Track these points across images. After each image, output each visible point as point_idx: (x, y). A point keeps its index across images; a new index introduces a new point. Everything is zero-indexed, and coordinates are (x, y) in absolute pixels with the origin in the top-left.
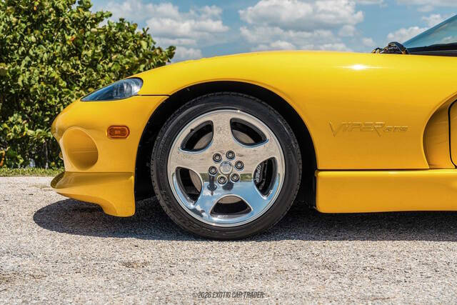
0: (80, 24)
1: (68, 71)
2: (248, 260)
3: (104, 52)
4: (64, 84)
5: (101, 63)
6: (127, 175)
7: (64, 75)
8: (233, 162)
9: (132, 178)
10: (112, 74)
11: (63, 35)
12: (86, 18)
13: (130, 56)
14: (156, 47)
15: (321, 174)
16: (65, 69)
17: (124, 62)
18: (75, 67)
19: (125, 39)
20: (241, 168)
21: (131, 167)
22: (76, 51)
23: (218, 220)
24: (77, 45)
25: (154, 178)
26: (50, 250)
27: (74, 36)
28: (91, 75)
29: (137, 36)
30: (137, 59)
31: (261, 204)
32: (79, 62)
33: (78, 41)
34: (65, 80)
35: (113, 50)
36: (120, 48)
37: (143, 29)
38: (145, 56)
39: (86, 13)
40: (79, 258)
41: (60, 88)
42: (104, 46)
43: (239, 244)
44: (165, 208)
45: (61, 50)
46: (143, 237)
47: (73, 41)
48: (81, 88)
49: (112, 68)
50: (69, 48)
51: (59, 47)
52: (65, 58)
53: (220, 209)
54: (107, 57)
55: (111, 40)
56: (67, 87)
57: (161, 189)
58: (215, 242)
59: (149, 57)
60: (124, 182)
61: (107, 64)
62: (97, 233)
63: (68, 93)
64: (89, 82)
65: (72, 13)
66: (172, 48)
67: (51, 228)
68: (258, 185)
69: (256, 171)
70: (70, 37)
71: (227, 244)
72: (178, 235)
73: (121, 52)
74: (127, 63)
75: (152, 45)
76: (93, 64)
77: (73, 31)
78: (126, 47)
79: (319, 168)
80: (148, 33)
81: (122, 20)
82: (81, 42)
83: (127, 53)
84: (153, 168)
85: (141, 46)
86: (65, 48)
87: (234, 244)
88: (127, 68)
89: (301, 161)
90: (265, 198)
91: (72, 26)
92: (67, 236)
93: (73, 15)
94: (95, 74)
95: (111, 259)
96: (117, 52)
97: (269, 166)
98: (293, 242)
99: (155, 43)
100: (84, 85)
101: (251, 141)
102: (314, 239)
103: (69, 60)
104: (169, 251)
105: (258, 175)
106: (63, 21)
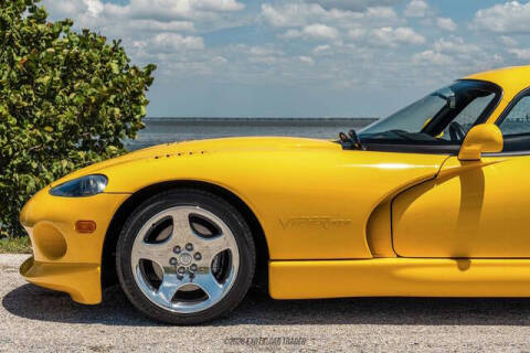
0: (32, 41)
1: (18, 104)
2: (202, 343)
3: (63, 78)
4: (13, 121)
5: (60, 93)
6: (93, 266)
7: (13, 109)
8: (192, 253)
9: (99, 269)
10: (74, 108)
11: (10, 55)
12: (39, 34)
13: (96, 85)
14: (131, 65)
15: (272, 264)
16: (15, 101)
17: (89, 92)
18: (27, 97)
19: (91, 61)
20: (200, 259)
21: (98, 259)
22: (28, 77)
23: (178, 307)
24: (29, 69)
25: (119, 268)
26: (24, 337)
27: (25, 58)
28: (48, 109)
29: (106, 52)
30: (105, 88)
31: (218, 292)
32: (31, 92)
33: (31, 64)
34: (13, 115)
35: (75, 74)
36: (84, 72)
37: (114, 41)
38: (116, 85)
39: (40, 27)
40: (52, 343)
41: (8, 125)
42: (63, 71)
43: (197, 329)
44: (130, 296)
45: (8, 77)
46: (109, 323)
47: (24, 65)
48: (35, 127)
49: (75, 101)
50: (18, 72)
51: (6, 73)
52: (15, 86)
53: (181, 296)
54: (67, 84)
55: (72, 62)
56: (18, 124)
57: (125, 279)
58: (175, 327)
59: (121, 86)
60: (90, 272)
61: (68, 95)
62: (65, 319)
63: (19, 132)
64: (46, 119)
65: (23, 25)
66: (151, 68)
67: (22, 315)
68: (215, 275)
69: (213, 261)
70: (19, 59)
71: (186, 329)
72: (142, 320)
73: (84, 77)
74: (94, 94)
75: (125, 63)
76: (50, 95)
77: (23, 49)
78: (91, 71)
79: (272, 257)
80: (120, 46)
81: (86, 31)
82: (33, 65)
83: (93, 80)
84: (118, 260)
85: (111, 69)
86: (14, 74)
87: (191, 329)
88: (93, 101)
89: (254, 253)
90: (221, 286)
91: (23, 44)
92: (39, 323)
93: (23, 28)
94: (52, 109)
95: (80, 344)
96: (80, 77)
97: (225, 257)
98: (247, 326)
99: (128, 61)
100: (38, 121)
101: (209, 233)
102: (267, 324)
103: (18, 89)
104: (132, 336)
105: (215, 265)
106: (11, 36)
